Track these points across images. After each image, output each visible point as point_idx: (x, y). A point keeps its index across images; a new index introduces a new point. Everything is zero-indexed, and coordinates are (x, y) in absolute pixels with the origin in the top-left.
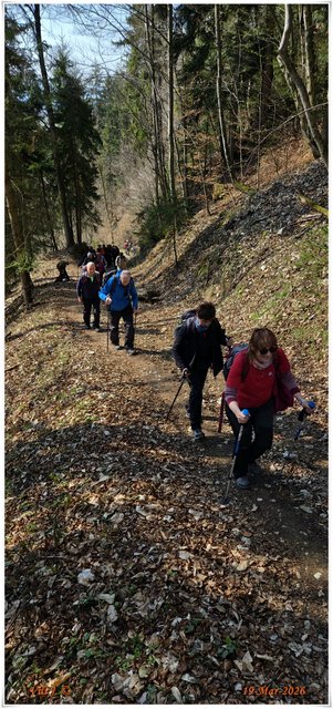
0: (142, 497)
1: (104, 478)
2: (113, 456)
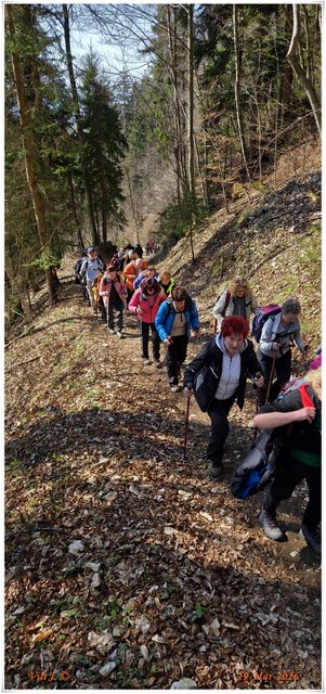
0: (136, 478)
1: (103, 460)
2: (114, 441)
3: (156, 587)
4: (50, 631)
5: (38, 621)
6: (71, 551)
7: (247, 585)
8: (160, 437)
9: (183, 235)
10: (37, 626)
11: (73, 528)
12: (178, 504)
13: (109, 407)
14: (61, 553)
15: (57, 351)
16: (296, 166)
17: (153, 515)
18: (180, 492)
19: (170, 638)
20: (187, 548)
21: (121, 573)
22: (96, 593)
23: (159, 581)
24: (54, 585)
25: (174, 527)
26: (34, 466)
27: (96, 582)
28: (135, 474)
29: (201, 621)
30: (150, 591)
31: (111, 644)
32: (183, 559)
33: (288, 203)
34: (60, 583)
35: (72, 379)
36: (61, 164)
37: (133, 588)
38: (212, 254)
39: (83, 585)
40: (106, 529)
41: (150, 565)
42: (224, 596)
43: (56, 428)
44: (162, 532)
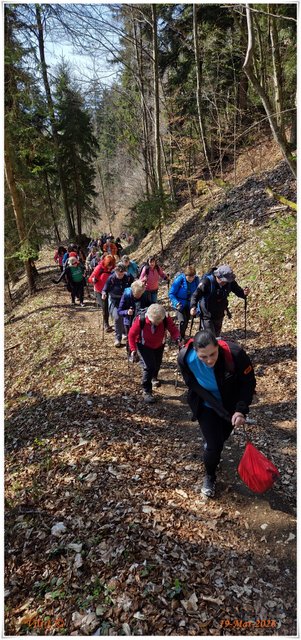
0: (114, 459)
1: (83, 443)
2: (93, 423)
3: (137, 565)
4: (35, 613)
5: (23, 603)
6: (54, 533)
8: (136, 418)
9: (153, 228)
10: (22, 608)
11: (55, 510)
12: (155, 483)
13: (87, 391)
14: (44, 535)
15: (37, 339)
16: (254, 165)
17: (132, 494)
18: (156, 471)
19: (151, 615)
20: (165, 525)
21: (102, 552)
22: (79, 574)
23: (139, 559)
24: (38, 567)
25: (151, 505)
26: (17, 450)
27: (79, 563)
28: (113, 455)
29: (180, 597)
30: (131, 569)
31: (94, 624)
32: (161, 536)
33: (247, 199)
34: (43, 565)
35: (52, 365)
36: (38, 164)
37: (114, 566)
38: (179, 245)
39: (66, 567)
40: (87, 510)
41: (129, 543)
43: (37, 413)
44: (140, 511)
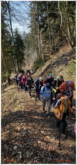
0: (30, 128)
1: (22, 124)
2: (24, 118)
3: (36, 158)
6: (14, 149)
7: (59, 155)
8: (36, 117)
9: (39, 67)
11: (14, 142)
12: (41, 134)
13: (23, 110)
14: (12, 150)
15: (10, 96)
16: (64, 51)
17: (35, 138)
18: (41, 131)
20: (44, 146)
21: (27, 154)
22: (21, 160)
23: (37, 156)
24: (10, 159)
25: (40, 140)
26: (5, 126)
27: (21, 157)
28: (30, 127)
30: (35, 159)
32: (43, 149)
33: (63, 59)
34: (11, 158)
35: (14, 103)
36: (10, 53)
37: (30, 158)
38: (46, 71)
39: (17, 158)
40: (23, 142)
41: (34, 151)
42: (54, 159)
43: (10, 116)
44: (37, 142)
